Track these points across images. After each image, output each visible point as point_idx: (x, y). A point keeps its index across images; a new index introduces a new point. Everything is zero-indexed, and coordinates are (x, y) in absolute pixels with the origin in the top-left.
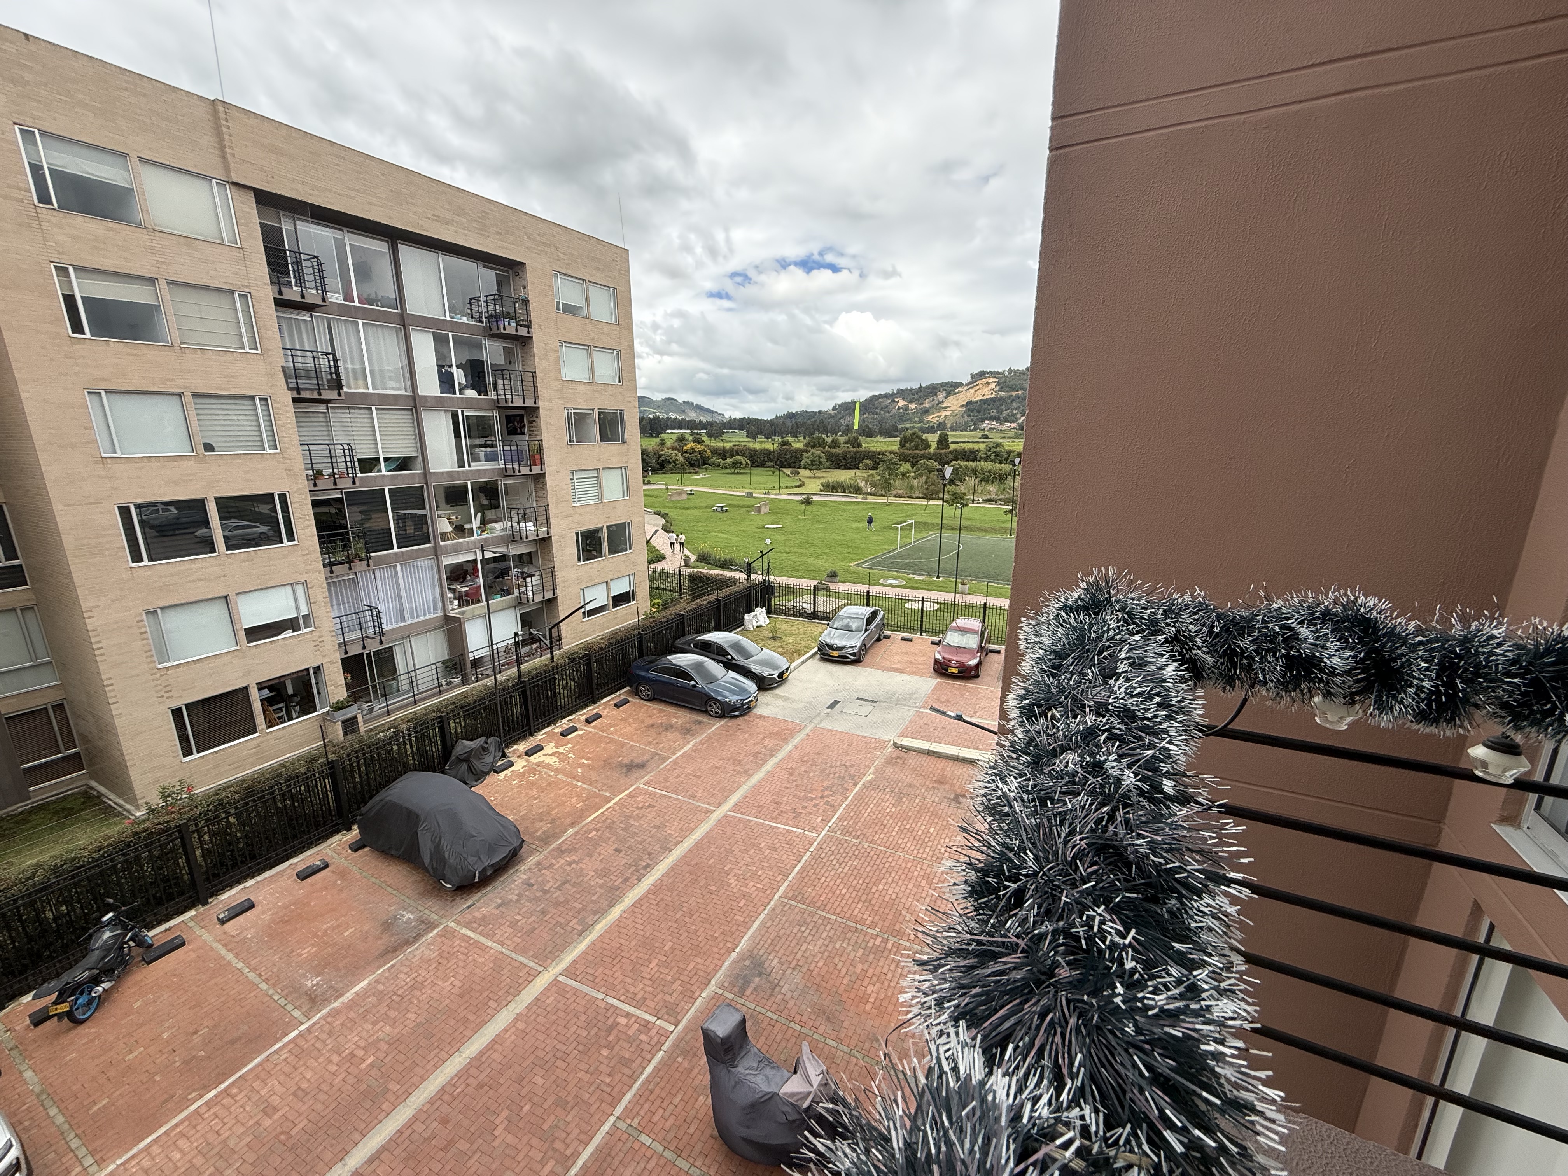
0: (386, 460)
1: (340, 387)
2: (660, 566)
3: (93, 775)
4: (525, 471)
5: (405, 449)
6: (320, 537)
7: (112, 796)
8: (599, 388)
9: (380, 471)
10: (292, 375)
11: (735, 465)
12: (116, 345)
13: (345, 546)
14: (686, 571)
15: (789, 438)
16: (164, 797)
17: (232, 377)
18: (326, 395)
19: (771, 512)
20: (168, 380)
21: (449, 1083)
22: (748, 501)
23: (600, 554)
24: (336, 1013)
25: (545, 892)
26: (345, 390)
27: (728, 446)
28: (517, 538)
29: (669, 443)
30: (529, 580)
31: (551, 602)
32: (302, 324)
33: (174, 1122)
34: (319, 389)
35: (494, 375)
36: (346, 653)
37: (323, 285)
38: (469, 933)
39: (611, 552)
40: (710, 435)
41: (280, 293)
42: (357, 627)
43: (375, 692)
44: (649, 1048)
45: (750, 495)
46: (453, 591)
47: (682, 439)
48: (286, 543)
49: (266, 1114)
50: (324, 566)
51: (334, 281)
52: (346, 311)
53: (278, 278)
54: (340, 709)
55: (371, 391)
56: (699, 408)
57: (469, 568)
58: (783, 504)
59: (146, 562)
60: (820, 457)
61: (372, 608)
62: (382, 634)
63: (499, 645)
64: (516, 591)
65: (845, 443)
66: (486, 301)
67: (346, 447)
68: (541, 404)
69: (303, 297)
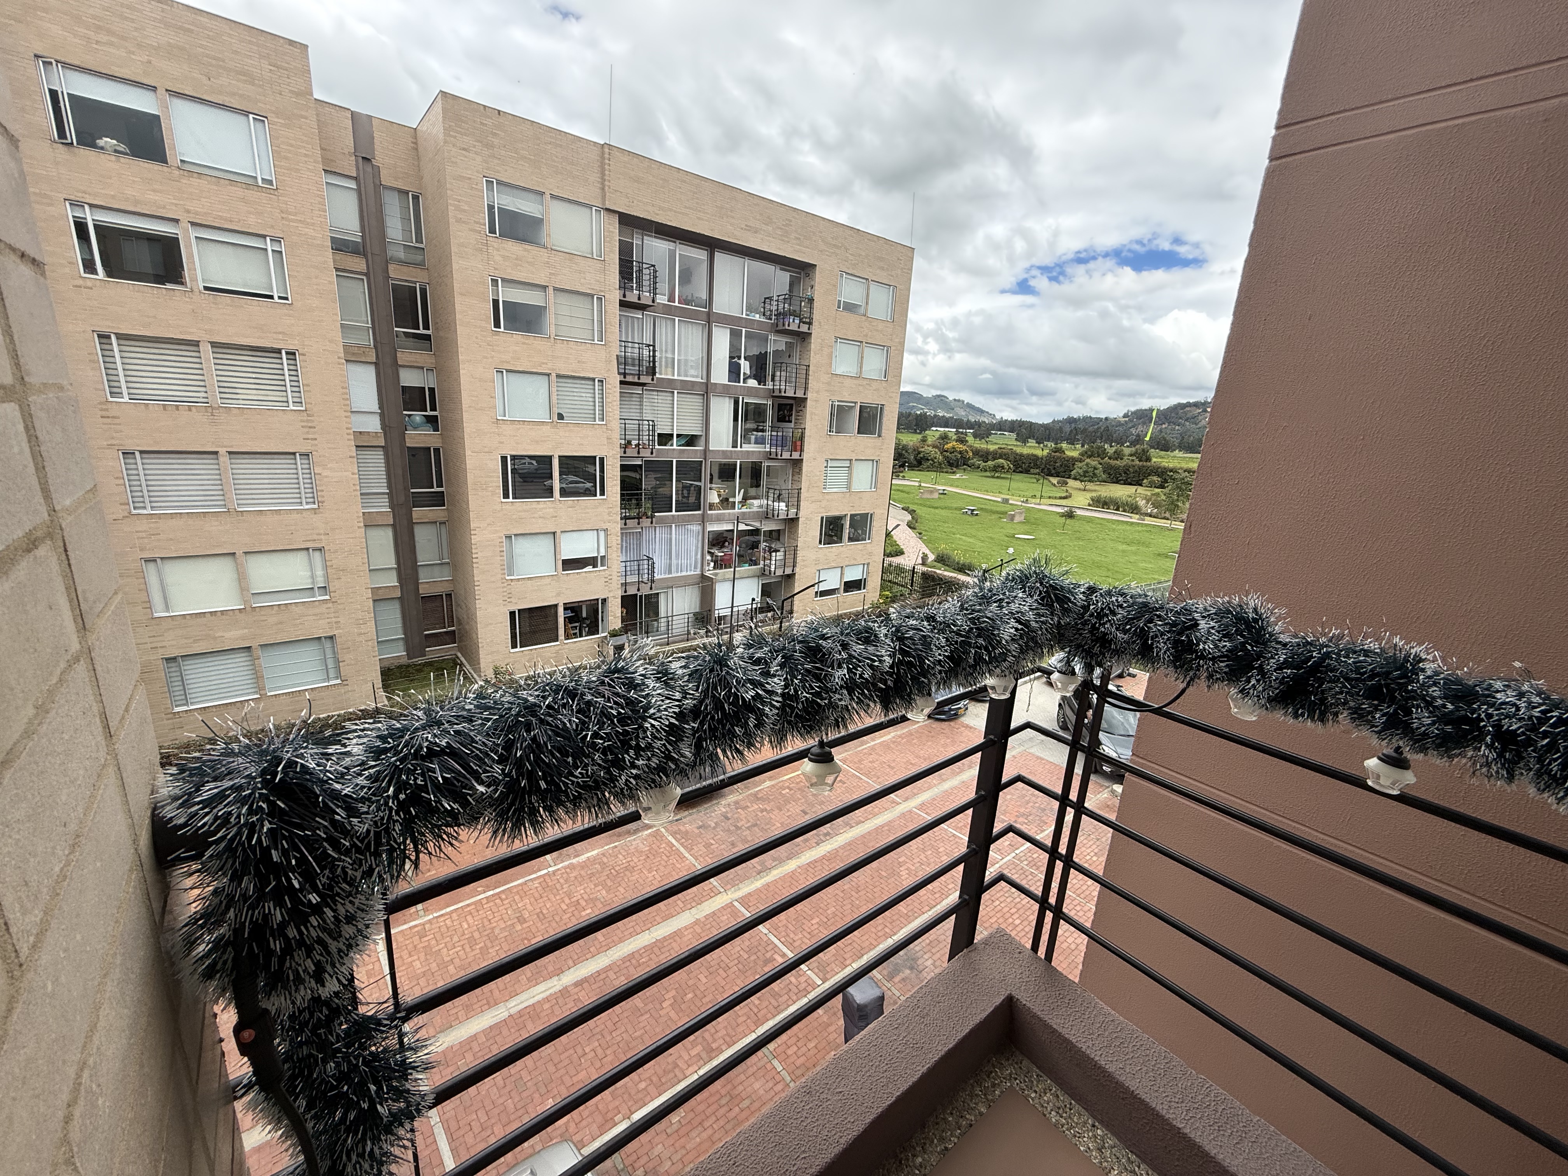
0: (678, 436)
1: (654, 373)
2: (896, 560)
3: (460, 649)
4: (786, 455)
5: (693, 429)
6: (622, 495)
7: (468, 667)
8: (865, 382)
9: (672, 445)
10: (623, 362)
11: (995, 469)
12: (517, 337)
13: (638, 504)
14: (920, 569)
15: (1064, 445)
16: (496, 674)
17: (583, 362)
18: (644, 379)
19: (1027, 521)
20: (543, 363)
21: (638, 951)
22: (1006, 508)
23: (840, 540)
24: (572, 867)
25: (738, 828)
26: (658, 375)
27: (992, 448)
28: (770, 516)
29: (930, 441)
30: (774, 554)
31: (790, 577)
32: (636, 321)
33: (468, 902)
34: (639, 375)
35: (774, 368)
36: (626, 592)
37: (655, 289)
38: (673, 841)
39: (851, 539)
40: (975, 436)
41: (624, 296)
42: (636, 572)
43: (641, 628)
44: (796, 991)
45: (1006, 501)
46: (711, 554)
47: (944, 437)
48: (598, 497)
49: (519, 921)
50: (621, 519)
51: (663, 286)
52: (668, 310)
53: (625, 283)
54: (615, 636)
55: (676, 377)
56: (970, 406)
57: (729, 535)
58: (1041, 514)
59: (511, 500)
60: (1095, 468)
61: (649, 558)
62: (653, 581)
63: (740, 608)
64: (762, 562)
65: (1131, 455)
66: (778, 301)
67: (651, 423)
68: (810, 395)
69: (639, 299)
